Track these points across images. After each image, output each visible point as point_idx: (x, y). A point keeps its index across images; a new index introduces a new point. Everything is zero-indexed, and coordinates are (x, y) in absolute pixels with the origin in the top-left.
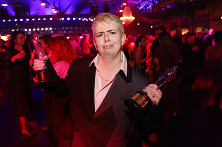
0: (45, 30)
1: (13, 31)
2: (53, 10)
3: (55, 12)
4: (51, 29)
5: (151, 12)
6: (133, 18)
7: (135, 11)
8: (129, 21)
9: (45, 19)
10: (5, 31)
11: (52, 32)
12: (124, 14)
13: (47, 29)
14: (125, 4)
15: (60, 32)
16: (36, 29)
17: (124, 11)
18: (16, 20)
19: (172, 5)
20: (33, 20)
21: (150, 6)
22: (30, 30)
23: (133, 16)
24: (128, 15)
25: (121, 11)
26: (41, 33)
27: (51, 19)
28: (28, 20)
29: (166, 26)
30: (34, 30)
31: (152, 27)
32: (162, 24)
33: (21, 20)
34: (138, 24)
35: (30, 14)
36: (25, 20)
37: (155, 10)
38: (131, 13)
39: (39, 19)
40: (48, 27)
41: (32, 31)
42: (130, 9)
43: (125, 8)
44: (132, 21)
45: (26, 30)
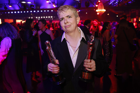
0: (48, 18)
1: (29, 18)
2: (54, 5)
3: (55, 6)
4: (52, 17)
5: (117, 6)
6: (105, 10)
7: (106, 6)
8: (102, 13)
9: (48, 11)
10: (25, 18)
11: (52, 19)
12: (98, 7)
13: (49, 17)
14: (99, 1)
15: (57, 19)
16: (43, 17)
17: (99, 6)
18: (31, 12)
19: (132, 1)
20: (42, 11)
21: (117, 2)
22: (39, 18)
23: (104, 9)
24: (101, 9)
25: (97, 6)
26: (46, 19)
27: (52, 11)
28: (38, 11)
29: (127, 16)
30: (42, 17)
31: (117, 16)
32: (124, 14)
33: (35, 11)
34: (108, 14)
35: (39, 8)
36: (36, 11)
37: (120, 5)
38: (103, 7)
39: (45, 11)
40: (50, 16)
41: (40, 18)
42: (102, 5)
43: (100, 4)
44: (104, 12)
45: (37, 18)
